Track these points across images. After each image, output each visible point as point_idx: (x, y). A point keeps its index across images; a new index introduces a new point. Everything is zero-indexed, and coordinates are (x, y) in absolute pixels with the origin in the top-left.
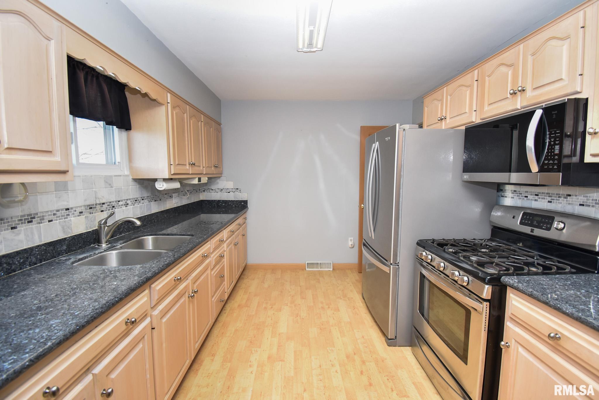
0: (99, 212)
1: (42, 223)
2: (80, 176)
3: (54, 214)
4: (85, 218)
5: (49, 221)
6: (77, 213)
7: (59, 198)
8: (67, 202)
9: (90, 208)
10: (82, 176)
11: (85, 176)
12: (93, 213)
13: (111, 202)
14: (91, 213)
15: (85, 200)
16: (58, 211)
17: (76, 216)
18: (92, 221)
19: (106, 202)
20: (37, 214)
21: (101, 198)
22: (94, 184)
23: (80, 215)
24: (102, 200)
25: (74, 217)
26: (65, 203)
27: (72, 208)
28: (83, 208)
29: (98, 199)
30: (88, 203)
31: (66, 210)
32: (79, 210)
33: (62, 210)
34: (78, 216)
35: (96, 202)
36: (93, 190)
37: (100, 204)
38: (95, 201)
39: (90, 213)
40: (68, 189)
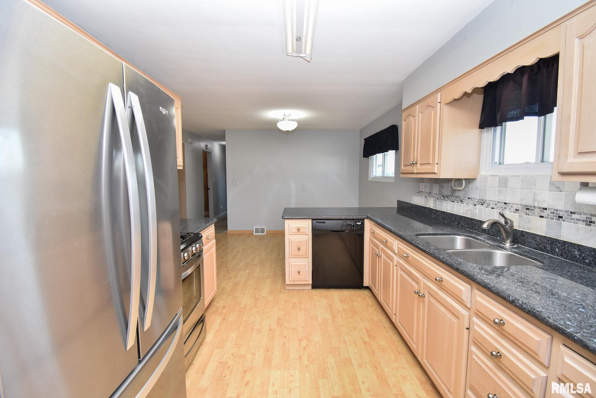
0: (537, 217)
1: (488, 208)
2: (520, 176)
3: (496, 204)
4: (519, 216)
5: (492, 208)
6: (513, 209)
7: (500, 193)
8: (506, 197)
9: (526, 208)
10: (522, 176)
11: (526, 176)
12: (529, 215)
13: (557, 210)
14: (528, 214)
15: (522, 200)
16: (499, 202)
17: (511, 212)
18: (525, 222)
19: (549, 209)
20: (486, 200)
21: (541, 202)
22: (535, 184)
23: (516, 212)
24: (542, 204)
25: (510, 211)
26: (504, 198)
27: (509, 204)
28: (519, 206)
29: (537, 201)
30: (525, 203)
31: (504, 204)
32: (515, 207)
33: (502, 203)
34: (514, 212)
35: (534, 204)
36: (532, 191)
37: (540, 208)
38: (533, 202)
39: (526, 214)
40: (508, 187)
